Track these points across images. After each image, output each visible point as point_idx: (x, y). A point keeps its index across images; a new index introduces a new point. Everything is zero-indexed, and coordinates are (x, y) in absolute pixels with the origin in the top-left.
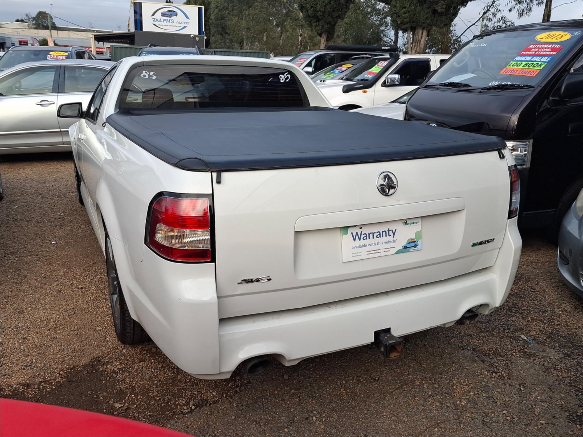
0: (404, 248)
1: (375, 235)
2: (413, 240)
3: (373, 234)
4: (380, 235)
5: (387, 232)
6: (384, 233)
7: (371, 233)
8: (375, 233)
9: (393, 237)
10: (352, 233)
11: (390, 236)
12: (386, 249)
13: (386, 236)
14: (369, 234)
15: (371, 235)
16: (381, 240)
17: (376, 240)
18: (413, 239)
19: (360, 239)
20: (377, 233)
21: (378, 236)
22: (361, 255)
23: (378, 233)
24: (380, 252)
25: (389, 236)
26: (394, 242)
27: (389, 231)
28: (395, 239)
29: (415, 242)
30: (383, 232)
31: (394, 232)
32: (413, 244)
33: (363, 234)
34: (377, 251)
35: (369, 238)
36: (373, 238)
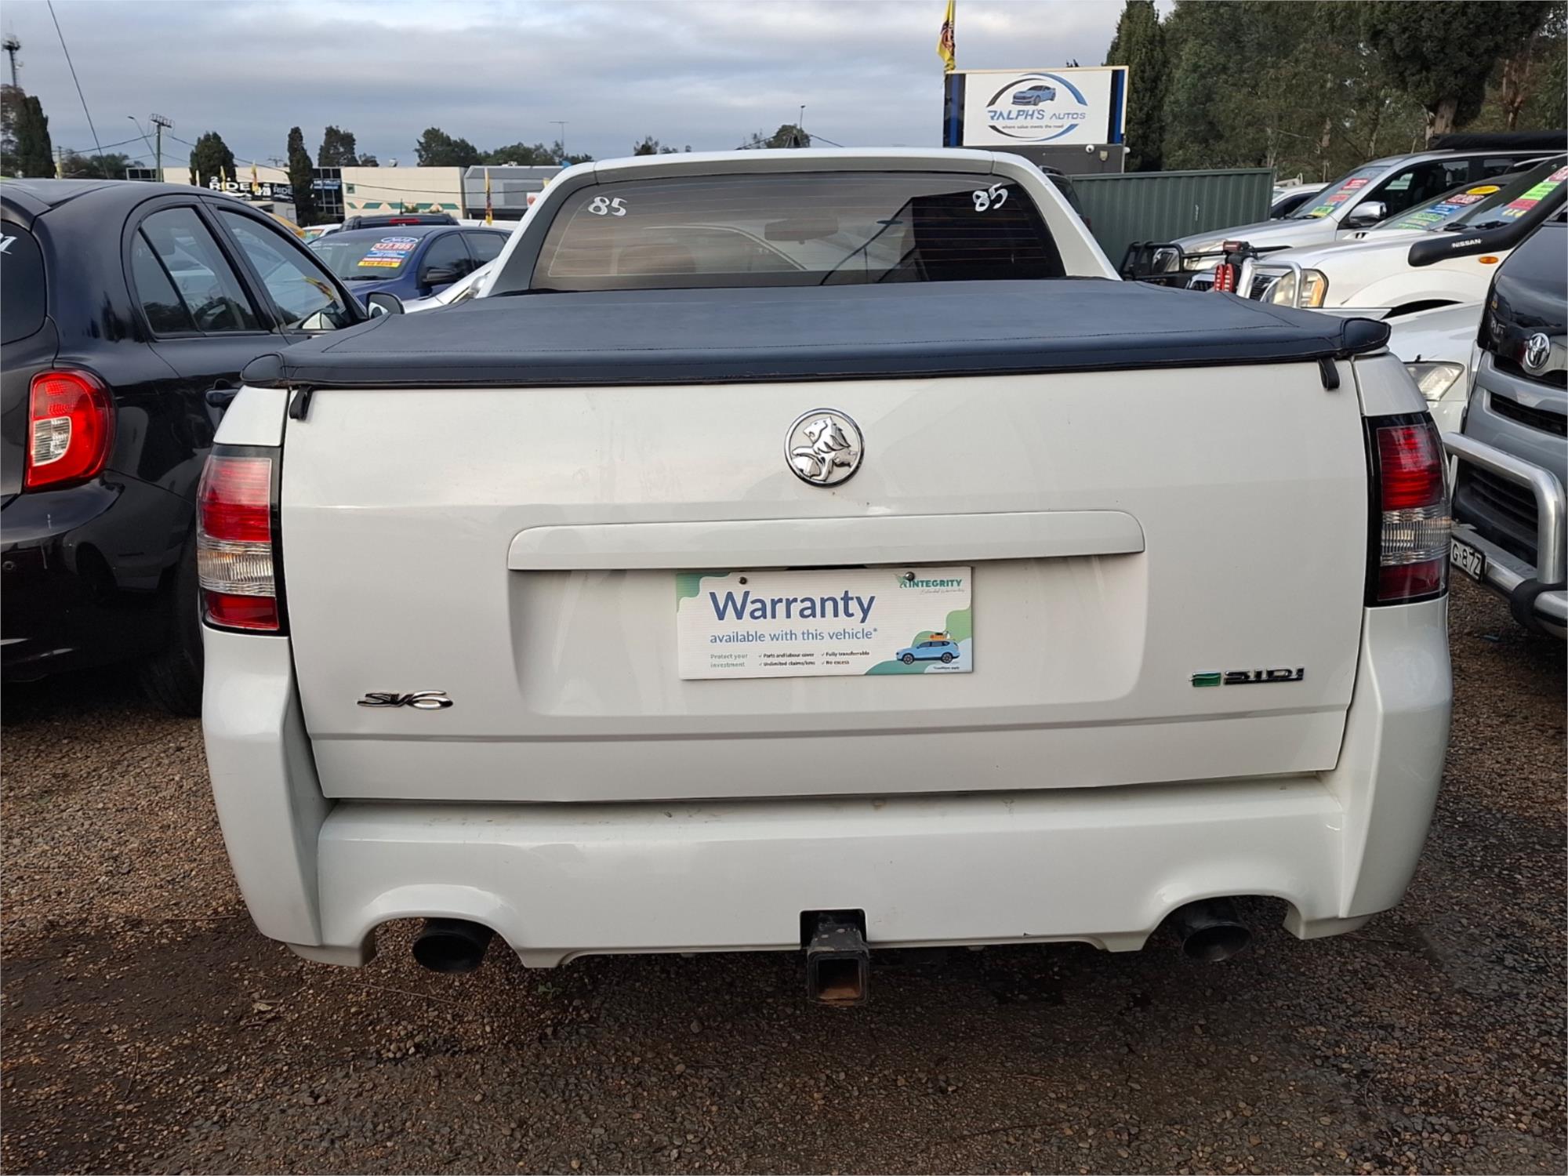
0: (902, 660)
1: (796, 608)
2: (940, 639)
3: (789, 603)
4: (811, 610)
5: (841, 605)
6: (829, 605)
7: (780, 601)
8: (795, 600)
9: (863, 621)
10: (713, 595)
11: (852, 615)
12: (834, 654)
13: (836, 615)
14: (774, 603)
15: (781, 608)
16: (813, 624)
17: (797, 624)
18: (938, 634)
19: (739, 615)
20: (802, 601)
21: (808, 612)
22: (742, 665)
23: (808, 604)
24: (812, 663)
25: (848, 614)
26: (867, 635)
27: (846, 599)
28: (868, 626)
29: (944, 644)
30: (823, 601)
31: (866, 606)
32: (938, 652)
33: (753, 602)
34: (801, 659)
35: (774, 616)
36: (788, 616)
